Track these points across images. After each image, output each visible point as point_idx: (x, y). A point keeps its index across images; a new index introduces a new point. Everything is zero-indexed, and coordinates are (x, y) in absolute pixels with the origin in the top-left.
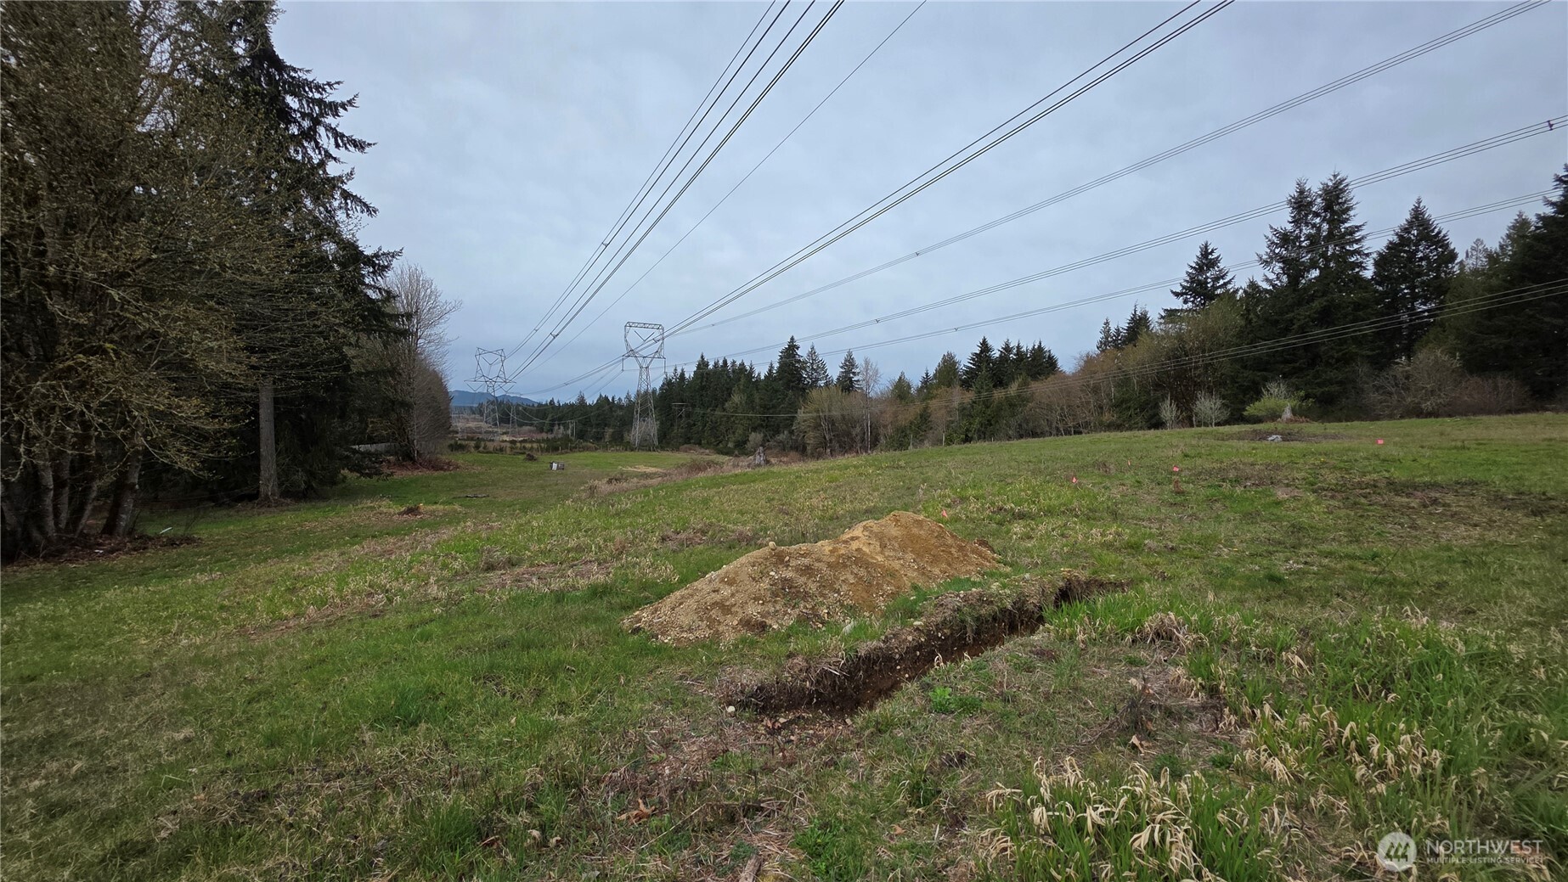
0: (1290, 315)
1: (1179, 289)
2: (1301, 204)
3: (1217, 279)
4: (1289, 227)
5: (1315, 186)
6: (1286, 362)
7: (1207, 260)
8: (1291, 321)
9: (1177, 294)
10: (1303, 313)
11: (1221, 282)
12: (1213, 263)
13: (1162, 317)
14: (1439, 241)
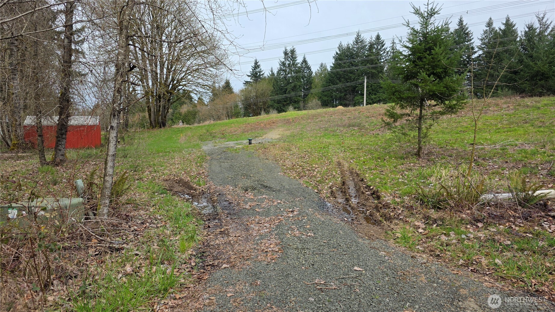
0: (286, 87)
1: (250, 74)
2: (286, 53)
3: (260, 72)
4: (283, 60)
5: (289, 49)
6: (285, 101)
7: (256, 66)
8: (286, 89)
9: (249, 76)
10: (289, 87)
11: (261, 73)
12: (258, 66)
13: (244, 84)
14: (309, 68)
